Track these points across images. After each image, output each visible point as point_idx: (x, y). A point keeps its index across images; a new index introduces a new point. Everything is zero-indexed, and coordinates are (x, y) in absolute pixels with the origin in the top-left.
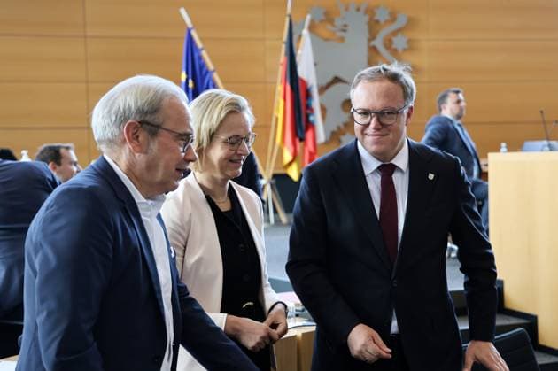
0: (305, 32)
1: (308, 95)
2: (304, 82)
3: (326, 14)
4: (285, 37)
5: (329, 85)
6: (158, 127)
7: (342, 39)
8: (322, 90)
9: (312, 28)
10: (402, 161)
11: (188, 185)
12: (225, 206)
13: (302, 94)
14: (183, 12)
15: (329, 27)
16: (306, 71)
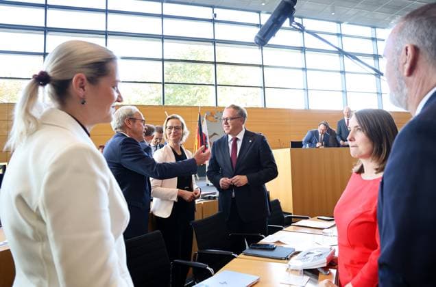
0: (205, 119)
1: (206, 138)
2: (204, 135)
3: (211, 113)
4: (198, 120)
5: (212, 136)
6: (135, 119)
7: (216, 121)
8: (210, 137)
9: (206, 118)
10: (241, 136)
11: (166, 147)
12: (179, 153)
13: (204, 138)
14: (166, 112)
15: (212, 118)
16: (205, 131)
